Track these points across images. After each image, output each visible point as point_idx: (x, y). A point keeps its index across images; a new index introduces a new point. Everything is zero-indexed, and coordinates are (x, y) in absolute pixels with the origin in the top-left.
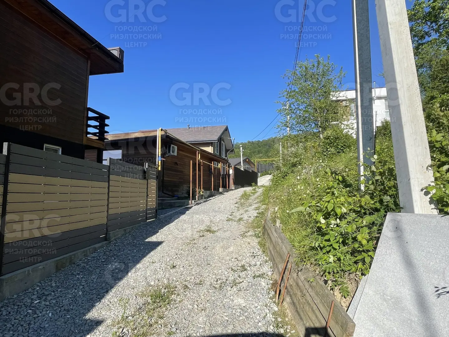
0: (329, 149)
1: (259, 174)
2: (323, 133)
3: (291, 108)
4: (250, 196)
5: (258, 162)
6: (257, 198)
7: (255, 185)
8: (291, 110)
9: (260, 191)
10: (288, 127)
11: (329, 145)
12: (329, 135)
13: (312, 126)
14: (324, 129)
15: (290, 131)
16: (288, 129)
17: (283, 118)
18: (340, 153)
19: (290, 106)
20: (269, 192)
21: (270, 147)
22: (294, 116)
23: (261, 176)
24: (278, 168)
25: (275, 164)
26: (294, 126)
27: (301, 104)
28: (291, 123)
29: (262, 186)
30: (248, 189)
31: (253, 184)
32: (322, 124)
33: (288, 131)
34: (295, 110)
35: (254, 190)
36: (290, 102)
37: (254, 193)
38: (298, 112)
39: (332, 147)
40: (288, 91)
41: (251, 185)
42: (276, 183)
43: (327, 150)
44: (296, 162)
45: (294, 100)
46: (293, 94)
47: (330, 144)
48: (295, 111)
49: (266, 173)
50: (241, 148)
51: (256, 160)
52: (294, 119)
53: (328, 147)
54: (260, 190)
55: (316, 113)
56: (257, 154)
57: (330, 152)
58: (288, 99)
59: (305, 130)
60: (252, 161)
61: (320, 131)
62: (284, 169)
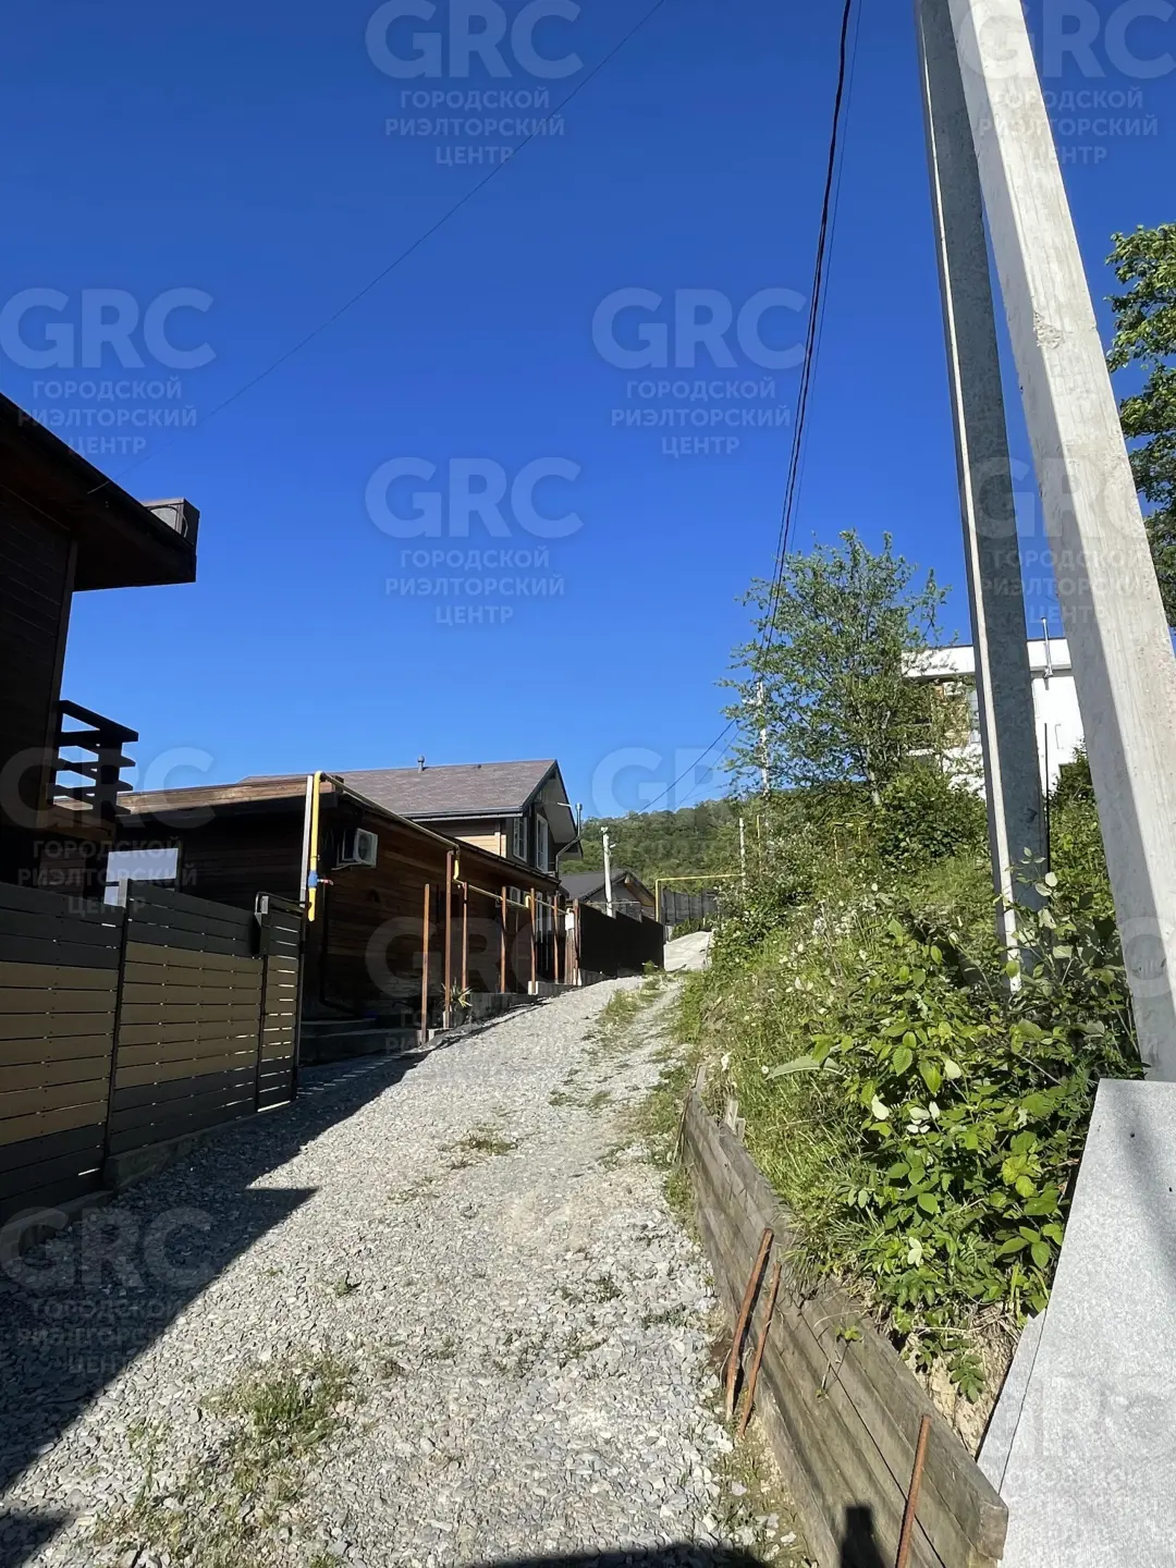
0: (903, 844)
1: (670, 930)
2: (882, 787)
3: (770, 705)
4: (636, 1008)
5: (665, 888)
6: (661, 1017)
7: (656, 970)
8: (771, 709)
9: (672, 990)
10: (762, 766)
11: (902, 830)
12: (900, 795)
13: (845, 764)
14: (885, 774)
15: (769, 780)
16: (764, 773)
17: (743, 736)
18: (940, 855)
19: (768, 697)
20: (702, 995)
21: (705, 832)
22: (781, 729)
23: (675, 936)
24: (735, 911)
25: (722, 895)
26: (784, 765)
27: (804, 692)
28: (773, 755)
29: (680, 973)
30: (630, 985)
31: (648, 965)
32: (877, 758)
33: (765, 781)
34: (783, 709)
35: (651, 986)
36: (766, 682)
37: (650, 1000)
38: (796, 717)
39: (914, 836)
40: (758, 646)
41: (640, 971)
42: (724, 964)
43: (897, 847)
44: (794, 888)
45: (779, 677)
46: (776, 656)
47: (908, 825)
48: (785, 714)
49: (692, 925)
50: (606, 837)
51: (656, 879)
52: (782, 740)
53: (901, 836)
54: (673, 986)
55: (857, 722)
56: (661, 859)
57: (906, 854)
58: (759, 675)
59: (821, 777)
60: (645, 882)
61: (870, 781)
62: (753, 914)
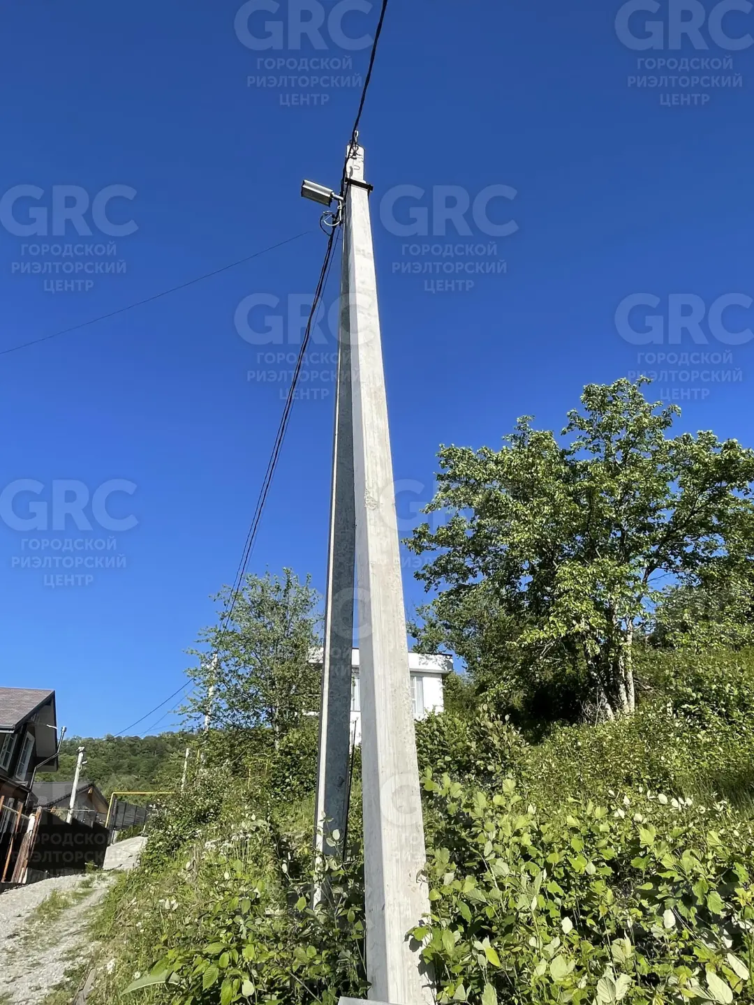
0: (287, 780)
1: (116, 834)
2: (282, 737)
3: (219, 670)
7: (94, 869)
8: (219, 673)
10: (206, 713)
11: (288, 770)
12: (291, 744)
13: (261, 718)
14: (285, 728)
15: (209, 724)
16: (207, 719)
17: (197, 690)
19: (218, 665)
21: (161, 756)
22: (223, 688)
23: (119, 839)
25: (155, 812)
26: (221, 714)
27: (242, 665)
28: (214, 706)
29: (114, 872)
30: (67, 883)
31: (90, 864)
32: (282, 716)
33: (206, 724)
34: (227, 675)
35: (86, 884)
36: (219, 655)
37: (79, 897)
38: (234, 681)
39: (295, 775)
40: (218, 630)
41: (81, 870)
43: (283, 782)
44: (208, 809)
45: (227, 653)
46: (228, 638)
47: (292, 766)
48: (227, 679)
49: (131, 831)
50: (80, 755)
52: (223, 696)
53: (287, 774)
54: (104, 885)
55: (273, 690)
58: (215, 649)
59: (244, 726)
61: (275, 732)
62: (174, 827)
